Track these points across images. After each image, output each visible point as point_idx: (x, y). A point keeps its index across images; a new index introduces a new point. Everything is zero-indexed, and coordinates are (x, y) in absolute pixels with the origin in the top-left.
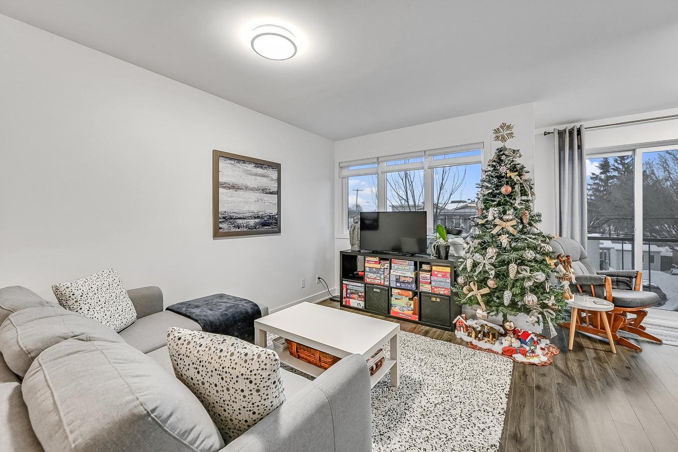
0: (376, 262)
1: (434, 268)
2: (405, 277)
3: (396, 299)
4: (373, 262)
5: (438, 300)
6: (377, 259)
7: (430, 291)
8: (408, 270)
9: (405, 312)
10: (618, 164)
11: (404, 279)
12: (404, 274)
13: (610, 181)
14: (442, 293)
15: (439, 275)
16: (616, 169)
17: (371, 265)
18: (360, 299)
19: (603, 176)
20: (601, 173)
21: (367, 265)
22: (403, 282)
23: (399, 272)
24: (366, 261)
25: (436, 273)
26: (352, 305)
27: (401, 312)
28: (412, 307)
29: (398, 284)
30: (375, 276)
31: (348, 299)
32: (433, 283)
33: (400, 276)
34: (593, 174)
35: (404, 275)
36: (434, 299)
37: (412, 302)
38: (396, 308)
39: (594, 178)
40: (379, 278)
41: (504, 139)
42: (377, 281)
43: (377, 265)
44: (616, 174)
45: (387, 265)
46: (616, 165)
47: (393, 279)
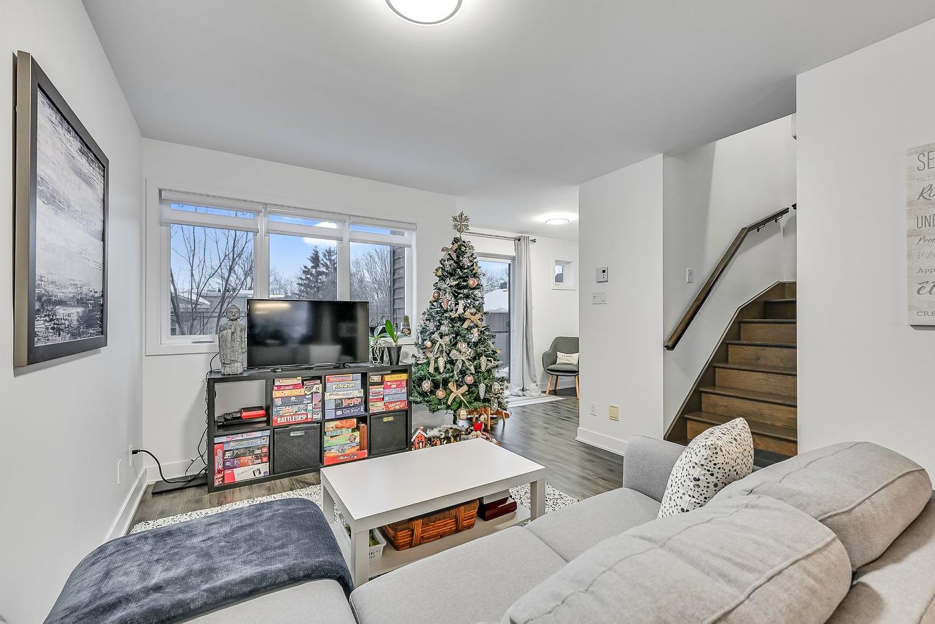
0: (295, 386)
1: (387, 378)
2: (349, 399)
3: (331, 437)
4: (290, 387)
5: (391, 419)
6: (298, 381)
7: (384, 410)
8: (354, 388)
9: (347, 452)
10: (327, 259)
11: (349, 402)
12: (348, 394)
13: (320, 277)
14: (397, 407)
15: (393, 386)
16: (326, 266)
17: (287, 393)
18: (259, 461)
19: (314, 271)
20: (312, 267)
21: (276, 394)
22: (348, 407)
23: (339, 393)
24: (275, 388)
25: (389, 384)
26: (238, 479)
27: (340, 454)
28: (358, 440)
29: (339, 413)
30: (295, 408)
31: (229, 472)
32: (386, 399)
33: (341, 399)
34: (306, 267)
35: (348, 397)
36: (385, 420)
37: (357, 434)
38: (333, 451)
39: (306, 271)
40: (303, 412)
41: (460, 231)
42: (299, 418)
43: (298, 391)
44: (324, 269)
45: (317, 387)
46: (325, 260)
47: (330, 406)
